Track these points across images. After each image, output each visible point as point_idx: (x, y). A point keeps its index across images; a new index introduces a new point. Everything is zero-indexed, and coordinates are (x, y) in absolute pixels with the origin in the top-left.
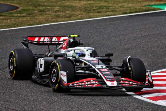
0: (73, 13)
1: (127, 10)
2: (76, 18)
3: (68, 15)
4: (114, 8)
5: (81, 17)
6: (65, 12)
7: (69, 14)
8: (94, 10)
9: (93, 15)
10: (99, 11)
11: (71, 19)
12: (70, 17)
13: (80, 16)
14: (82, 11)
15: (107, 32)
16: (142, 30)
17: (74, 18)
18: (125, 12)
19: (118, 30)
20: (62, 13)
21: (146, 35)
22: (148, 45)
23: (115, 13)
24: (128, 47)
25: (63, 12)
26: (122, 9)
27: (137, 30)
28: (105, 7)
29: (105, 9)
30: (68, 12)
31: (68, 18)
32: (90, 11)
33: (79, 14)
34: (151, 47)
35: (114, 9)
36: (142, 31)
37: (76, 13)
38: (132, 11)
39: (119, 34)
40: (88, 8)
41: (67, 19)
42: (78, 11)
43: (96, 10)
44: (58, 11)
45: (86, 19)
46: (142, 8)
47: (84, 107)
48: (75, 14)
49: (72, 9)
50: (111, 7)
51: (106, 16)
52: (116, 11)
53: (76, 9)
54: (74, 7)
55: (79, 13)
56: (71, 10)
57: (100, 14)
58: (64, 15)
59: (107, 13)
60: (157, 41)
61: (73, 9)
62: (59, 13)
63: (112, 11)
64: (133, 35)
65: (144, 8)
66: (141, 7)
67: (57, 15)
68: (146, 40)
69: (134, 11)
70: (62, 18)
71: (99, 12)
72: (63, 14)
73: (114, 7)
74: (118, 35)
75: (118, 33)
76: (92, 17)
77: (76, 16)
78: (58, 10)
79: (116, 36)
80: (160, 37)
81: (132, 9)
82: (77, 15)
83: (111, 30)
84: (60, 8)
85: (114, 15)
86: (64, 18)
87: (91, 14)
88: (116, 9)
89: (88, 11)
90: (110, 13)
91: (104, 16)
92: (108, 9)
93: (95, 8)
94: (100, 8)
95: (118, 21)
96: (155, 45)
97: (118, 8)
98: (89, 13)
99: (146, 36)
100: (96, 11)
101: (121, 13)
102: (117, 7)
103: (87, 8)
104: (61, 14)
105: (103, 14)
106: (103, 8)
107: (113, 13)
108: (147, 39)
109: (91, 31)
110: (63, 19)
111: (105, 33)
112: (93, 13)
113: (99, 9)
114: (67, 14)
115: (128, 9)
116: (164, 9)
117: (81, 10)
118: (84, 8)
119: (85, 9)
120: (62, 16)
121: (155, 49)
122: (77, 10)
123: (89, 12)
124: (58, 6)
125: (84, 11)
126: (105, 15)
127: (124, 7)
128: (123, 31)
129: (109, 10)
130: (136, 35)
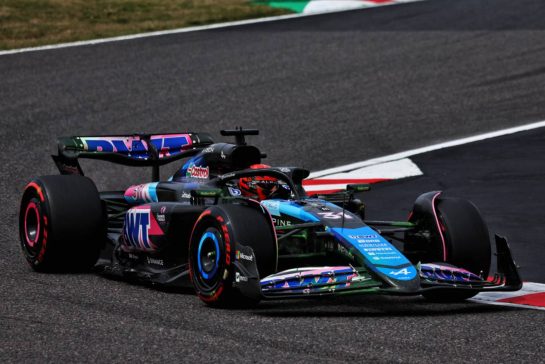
0: (49, 24)
1: (200, 15)
2: (59, 37)
3: (35, 30)
4: (163, 8)
5: (72, 34)
6: (27, 21)
7: (37, 26)
8: (109, 14)
9: (107, 30)
10: (121, 17)
11: (44, 39)
12: (42, 34)
13: (69, 31)
14: (76, 20)
15: (146, 75)
16: (241, 69)
17: (53, 37)
18: (195, 19)
19: (175, 70)
20: (18, 24)
21: (251, 82)
22: (256, 110)
23: (168, 23)
24: (203, 117)
25: (21, 20)
26: (187, 12)
27: (227, 69)
28: (140, 5)
29: (139, 13)
30: (35, 21)
31: (36, 37)
32: (97, 17)
33: (67, 28)
34: (264, 116)
35: (165, 13)
36: (242, 72)
37: (59, 24)
38: (215, 17)
39: (178, 82)
40: (93, 9)
41: (33, 40)
42: (63, 18)
43: (114, 14)
44: (8, 19)
46: (241, 10)
48: (56, 28)
49: (47, 13)
50: (156, 8)
51: (143, 30)
52: (169, 17)
53: (59, 13)
54: (52, 7)
55: (66, 23)
56: (44, 15)
57: (126, 26)
58: (24, 29)
59: (146, 24)
60: (280, 98)
61: (51, 13)
62: (11, 25)
63: (160, 17)
64: (217, 84)
65: (247, 9)
66: (239, 7)
67: (5, 30)
68: (253, 97)
69: (220, 16)
70: (18, 37)
71: (124, 21)
72: (21, 27)
73: (165, 5)
74: (176, 84)
75: (176, 77)
77: (59, 33)
78: (7, 14)
79: (170, 87)
80: (290, 89)
81: (213, 10)
82: (61, 31)
83: (157, 70)
84: (13, 9)
85: (164, 28)
86: (26, 38)
87: (101, 27)
88: (170, 13)
89: (92, 18)
90: (152, 25)
91: (136, 33)
92: (148, 11)
93: (111, 11)
94: (125, 10)
95: (175, 46)
96: (276, 110)
97: (175, 10)
98: (93, 22)
99: (252, 85)
100: (115, 18)
101: (182, 22)
102: (173, 6)
103: (90, 10)
104: (16, 26)
105: (134, 27)
106: (133, 11)
107: (162, 24)
108: (253, 94)
109: (99, 74)
110: (21, 42)
111: (139, 79)
112: (106, 23)
113: (122, 12)
114: (34, 25)
115: (203, 11)
116: (301, 12)
117: (72, 16)
118: (81, 11)
119: (85, 14)
120: (19, 33)
121: (277, 121)
122: (61, 15)
123: (96, 22)
124: (7, 5)
125: (81, 19)
126: (138, 29)
127: (192, 7)
128: (188, 72)
129: (151, 16)
130: (225, 84)
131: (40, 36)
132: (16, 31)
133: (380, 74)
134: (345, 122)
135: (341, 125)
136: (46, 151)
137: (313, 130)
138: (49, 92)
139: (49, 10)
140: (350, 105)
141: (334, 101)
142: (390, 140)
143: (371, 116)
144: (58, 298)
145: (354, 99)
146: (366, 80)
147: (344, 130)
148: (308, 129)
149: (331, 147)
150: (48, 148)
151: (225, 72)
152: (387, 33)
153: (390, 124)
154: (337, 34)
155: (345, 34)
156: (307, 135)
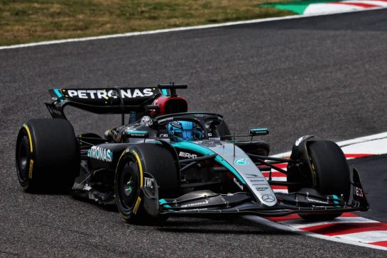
0: (92, 19)
1: (217, 15)
2: (100, 30)
3: (81, 23)
4: (187, 8)
5: (112, 28)
6: (74, 16)
7: (82, 20)
8: (142, 12)
9: (140, 25)
10: (152, 15)
11: (88, 32)
12: (86, 28)
13: (109, 26)
14: (114, 17)
15: (172, 64)
16: (251, 60)
17: (95, 30)
18: (214, 18)
19: (195, 60)
20: (67, 19)
21: (259, 71)
22: (263, 94)
23: (191, 20)
24: (219, 99)
25: (69, 16)
26: (206, 11)
27: (239, 60)
28: (168, 5)
29: (167, 11)
30: (81, 17)
31: (81, 30)
32: (133, 14)
33: (108, 23)
34: (270, 99)
35: (188, 11)
36: (252, 62)
37: (101, 19)
38: (229, 16)
39: (198, 69)
40: (129, 7)
41: (79, 32)
42: (104, 14)
43: (147, 12)
44: (59, 14)
45: (122, 33)
46: (252, 11)
47: (115, 235)
48: (98, 22)
49: (90, 10)
50: (180, 7)
51: (170, 26)
52: (192, 16)
53: (101, 10)
54: (94, 5)
55: (106, 19)
56: (88, 12)
57: (156, 22)
58: (72, 23)
59: (172, 21)
60: (284, 85)
61: (94, 10)
62: (61, 20)
63: (184, 16)
64: (231, 72)
65: (257, 10)
66: (250, 8)
67: (56, 23)
68: (261, 83)
69: (234, 16)
70: (67, 30)
71: (154, 18)
72: (69, 21)
73: (188, 6)
74: (197, 71)
75: (196, 66)
76: (137, 28)
77: (100, 27)
78: (58, 11)
79: (192, 73)
80: (291, 78)
81: (228, 11)
82: (103, 24)
83: (181, 59)
84: (63, 7)
85: (188, 25)
86: (74, 30)
87: (136, 23)
88: (192, 12)
89: (128, 14)
90: (178, 21)
91: (164, 28)
92: (174, 10)
93: (144, 9)
94: (155, 8)
95: (196, 40)
96: (280, 94)
97: (196, 9)
98: (129, 19)
99: (259, 74)
100: (147, 15)
101: (203, 20)
102: (195, 7)
103: (126, 9)
104: (65, 20)
105: (162, 23)
106: (161, 9)
107: (186, 21)
108: (261, 81)
109: (133, 61)
110: (69, 33)
111: (166, 67)
112: (139, 19)
113: (153, 11)
114: (80, 20)
115: (220, 11)
116: (302, 14)
117: (111, 13)
118: (119, 9)
119: (122, 11)
120: (67, 26)
121: (280, 104)
122: (102, 13)
123: (131, 19)
124: (58, 3)
125: (119, 16)
126: (166, 25)
127: (211, 8)
128: (207, 61)
129: (177, 14)
130: (237, 72)
131: (85, 28)
132: (66, 24)
133: (367, 66)
134: (337, 106)
135: (334, 108)
136: (89, 124)
137: (311, 111)
138: (91, 76)
139: (92, 8)
140: (342, 92)
141: (328, 89)
142: (375, 122)
143: (359, 102)
144: (96, 246)
145: (345, 87)
146: (355, 71)
147: (336, 113)
148: (306, 111)
149: (325, 127)
150: (90, 122)
151: (238, 61)
152: (374, 33)
153: (375, 109)
154: (332, 33)
155: (338, 33)
156: (305, 116)
